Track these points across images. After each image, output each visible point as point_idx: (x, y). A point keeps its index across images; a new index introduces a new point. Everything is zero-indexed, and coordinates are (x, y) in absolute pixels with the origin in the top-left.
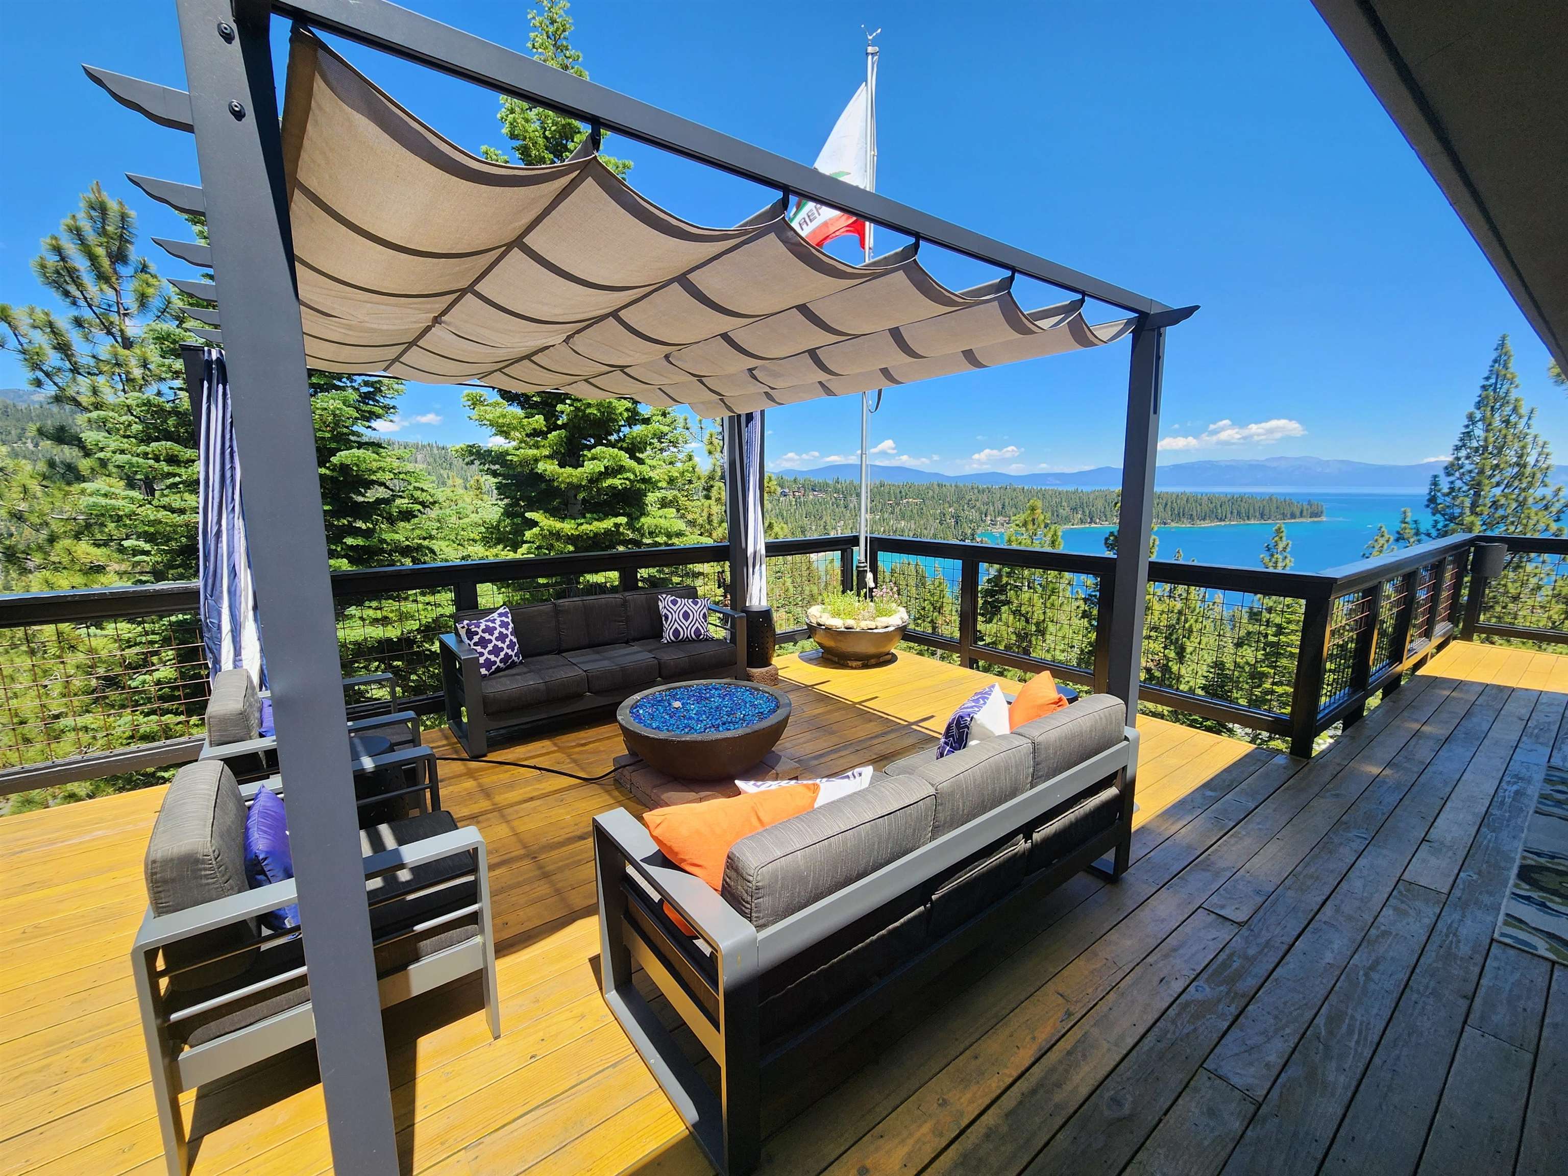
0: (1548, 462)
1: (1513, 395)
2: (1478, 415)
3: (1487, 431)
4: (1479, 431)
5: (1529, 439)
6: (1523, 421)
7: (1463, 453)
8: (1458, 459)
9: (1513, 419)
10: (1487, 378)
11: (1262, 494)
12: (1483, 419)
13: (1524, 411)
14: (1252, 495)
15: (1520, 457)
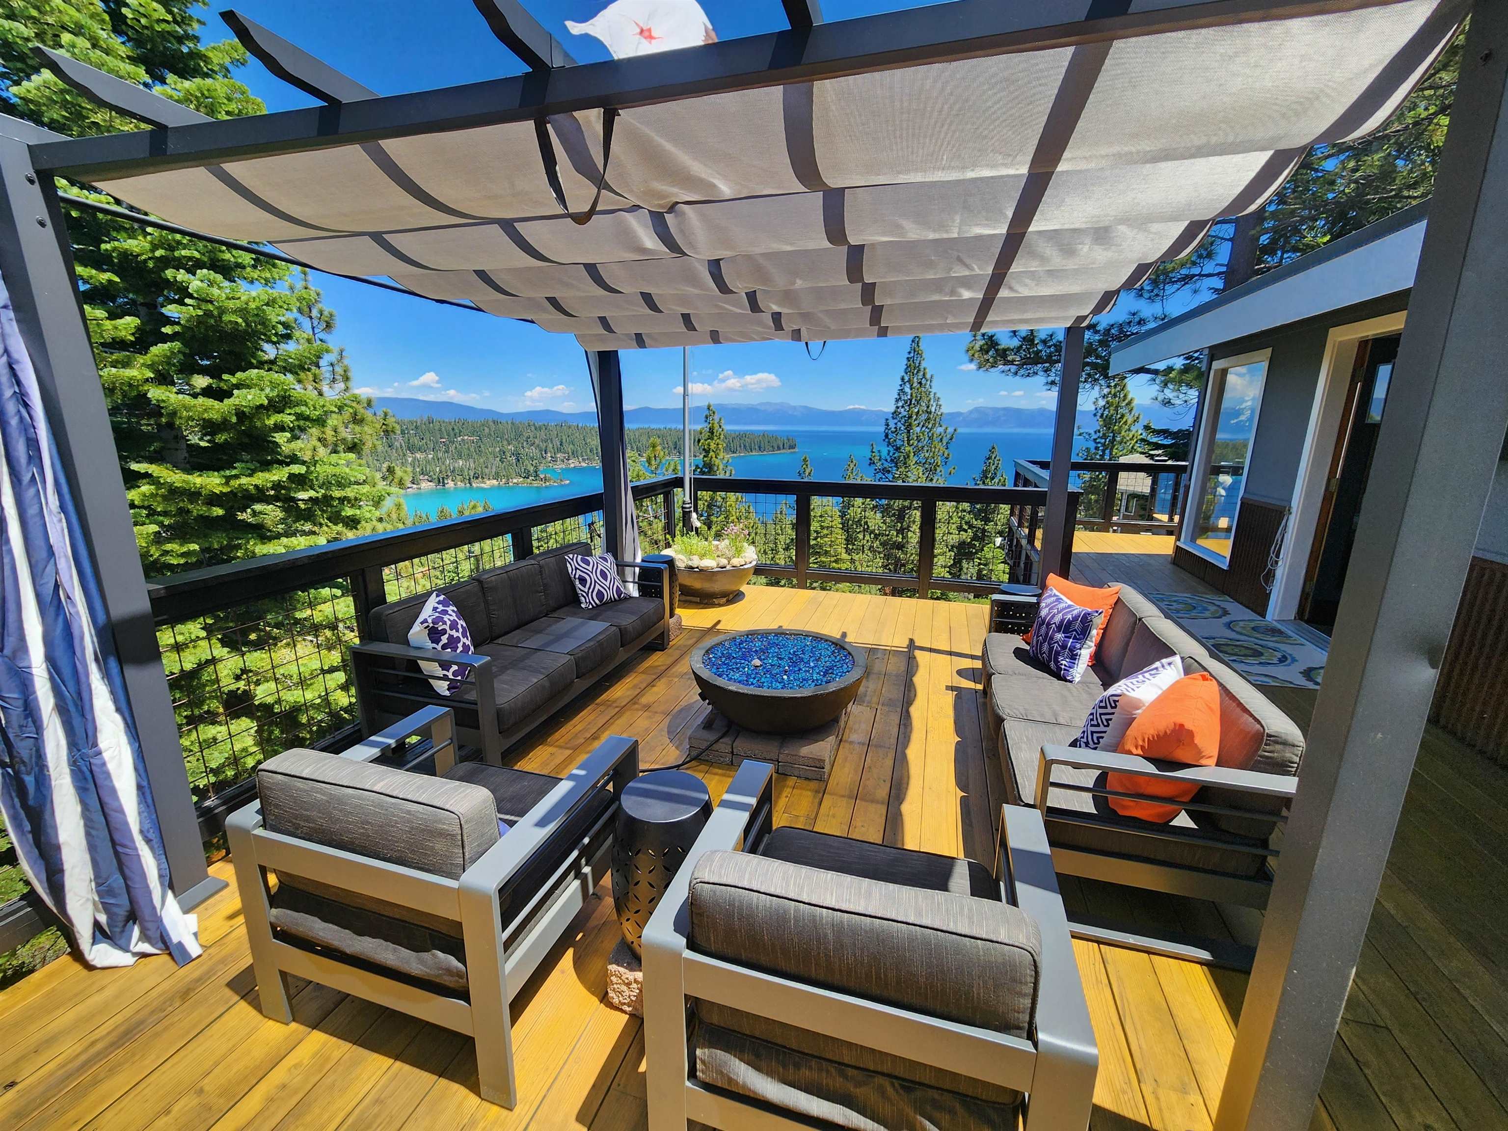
0: (941, 411)
1: (923, 365)
2: (906, 379)
3: (911, 389)
4: (907, 389)
5: (932, 396)
6: (928, 382)
7: (900, 404)
8: (898, 407)
9: (924, 381)
10: (910, 353)
11: (759, 431)
12: (909, 381)
13: (928, 376)
14: (752, 433)
15: (928, 407)
